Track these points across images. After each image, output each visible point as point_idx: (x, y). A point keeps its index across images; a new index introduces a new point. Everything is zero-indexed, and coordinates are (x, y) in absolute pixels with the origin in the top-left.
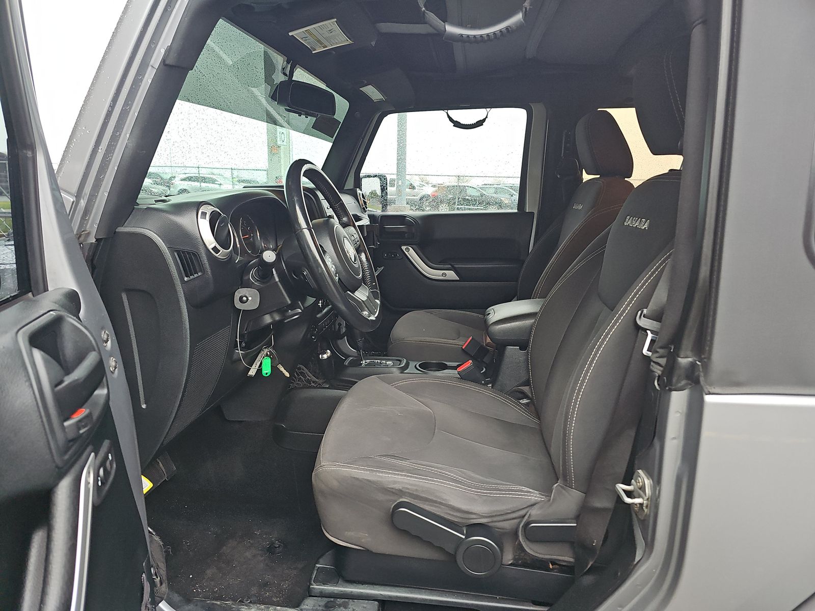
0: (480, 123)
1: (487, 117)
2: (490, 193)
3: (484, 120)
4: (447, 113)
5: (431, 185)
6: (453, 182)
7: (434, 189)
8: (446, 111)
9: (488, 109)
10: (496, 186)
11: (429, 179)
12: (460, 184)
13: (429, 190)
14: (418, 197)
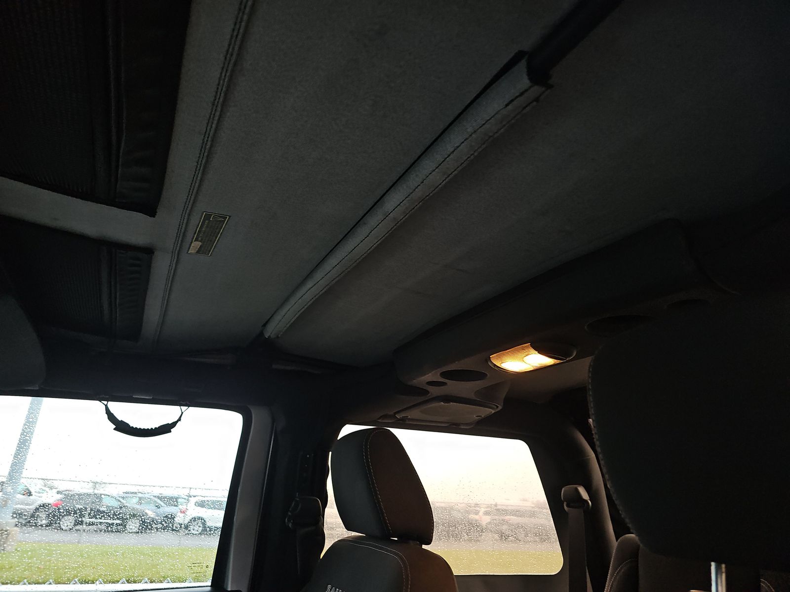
0: (165, 429)
1: (179, 420)
2: (132, 503)
3: (174, 424)
4: (106, 406)
5: (56, 490)
6: (87, 489)
7: (60, 496)
8: (105, 402)
9: (184, 408)
10: (140, 495)
11: (56, 484)
12: (96, 492)
13: (51, 498)
14: (33, 507)
